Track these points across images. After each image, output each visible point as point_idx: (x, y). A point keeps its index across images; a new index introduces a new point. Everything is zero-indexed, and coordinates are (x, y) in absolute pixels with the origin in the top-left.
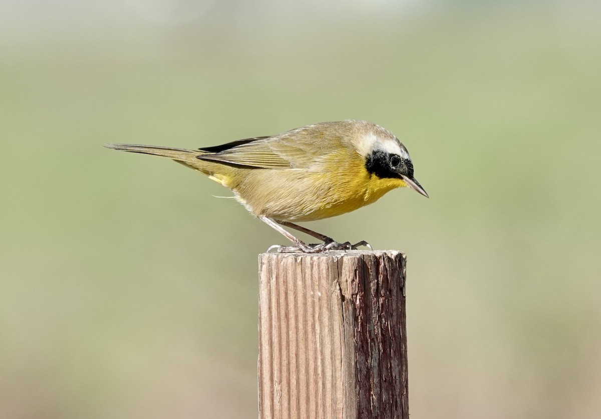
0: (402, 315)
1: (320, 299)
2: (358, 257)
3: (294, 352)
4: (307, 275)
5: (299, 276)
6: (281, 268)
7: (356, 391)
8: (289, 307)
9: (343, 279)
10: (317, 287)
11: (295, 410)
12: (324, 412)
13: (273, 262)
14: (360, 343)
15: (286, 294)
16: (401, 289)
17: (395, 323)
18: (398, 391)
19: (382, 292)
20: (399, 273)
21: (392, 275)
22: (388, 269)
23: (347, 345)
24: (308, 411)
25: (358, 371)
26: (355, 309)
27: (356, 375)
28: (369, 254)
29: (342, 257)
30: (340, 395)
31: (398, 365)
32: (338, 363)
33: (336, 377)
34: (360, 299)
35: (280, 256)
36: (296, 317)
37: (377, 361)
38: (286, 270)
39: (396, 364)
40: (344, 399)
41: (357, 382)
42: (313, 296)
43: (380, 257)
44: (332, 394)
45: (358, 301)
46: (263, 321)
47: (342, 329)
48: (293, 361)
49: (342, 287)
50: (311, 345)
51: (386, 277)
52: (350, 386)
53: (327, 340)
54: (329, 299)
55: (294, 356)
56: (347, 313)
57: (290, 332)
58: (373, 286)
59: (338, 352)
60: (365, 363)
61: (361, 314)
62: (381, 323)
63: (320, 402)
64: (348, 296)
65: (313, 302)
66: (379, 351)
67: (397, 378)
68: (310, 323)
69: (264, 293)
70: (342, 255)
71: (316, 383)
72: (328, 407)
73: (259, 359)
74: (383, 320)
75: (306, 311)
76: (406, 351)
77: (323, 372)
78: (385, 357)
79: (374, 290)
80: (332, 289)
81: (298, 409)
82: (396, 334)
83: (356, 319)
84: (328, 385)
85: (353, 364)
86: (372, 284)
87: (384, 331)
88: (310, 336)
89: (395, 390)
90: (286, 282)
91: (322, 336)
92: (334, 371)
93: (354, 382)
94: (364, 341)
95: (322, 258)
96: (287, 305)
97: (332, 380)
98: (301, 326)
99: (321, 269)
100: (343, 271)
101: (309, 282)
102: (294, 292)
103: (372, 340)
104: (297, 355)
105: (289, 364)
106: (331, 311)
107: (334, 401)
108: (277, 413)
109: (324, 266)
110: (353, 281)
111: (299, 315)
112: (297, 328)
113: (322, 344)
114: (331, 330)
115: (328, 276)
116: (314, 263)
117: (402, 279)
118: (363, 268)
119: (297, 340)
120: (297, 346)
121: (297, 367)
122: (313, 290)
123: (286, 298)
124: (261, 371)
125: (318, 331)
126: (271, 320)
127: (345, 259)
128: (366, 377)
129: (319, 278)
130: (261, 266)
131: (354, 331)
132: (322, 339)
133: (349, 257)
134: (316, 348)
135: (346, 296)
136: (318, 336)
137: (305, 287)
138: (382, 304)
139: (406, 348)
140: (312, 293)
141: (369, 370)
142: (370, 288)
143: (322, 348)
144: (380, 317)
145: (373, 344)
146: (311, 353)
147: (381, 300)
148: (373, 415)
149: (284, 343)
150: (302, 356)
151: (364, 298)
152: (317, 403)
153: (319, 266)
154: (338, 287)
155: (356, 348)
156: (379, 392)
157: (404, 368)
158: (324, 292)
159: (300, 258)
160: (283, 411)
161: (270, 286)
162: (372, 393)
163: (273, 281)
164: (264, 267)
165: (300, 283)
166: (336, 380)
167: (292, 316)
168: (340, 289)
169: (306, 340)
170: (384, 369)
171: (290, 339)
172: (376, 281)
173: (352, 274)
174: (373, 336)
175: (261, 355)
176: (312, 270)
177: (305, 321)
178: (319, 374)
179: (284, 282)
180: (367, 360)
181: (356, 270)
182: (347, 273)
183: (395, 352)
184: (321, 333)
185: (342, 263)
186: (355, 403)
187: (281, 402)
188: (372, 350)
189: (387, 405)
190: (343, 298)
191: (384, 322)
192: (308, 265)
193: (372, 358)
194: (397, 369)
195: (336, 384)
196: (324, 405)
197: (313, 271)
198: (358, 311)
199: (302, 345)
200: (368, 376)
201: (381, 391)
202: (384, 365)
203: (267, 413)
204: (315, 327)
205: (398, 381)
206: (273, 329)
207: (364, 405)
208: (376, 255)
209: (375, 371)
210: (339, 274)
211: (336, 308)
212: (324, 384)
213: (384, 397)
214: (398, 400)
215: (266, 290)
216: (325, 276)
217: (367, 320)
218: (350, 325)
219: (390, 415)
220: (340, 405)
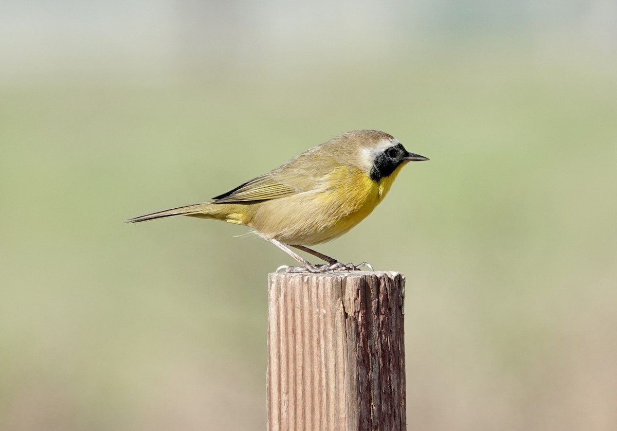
0: (400, 332)
1: (325, 316)
2: (360, 277)
3: (301, 365)
4: (313, 294)
5: (306, 294)
6: (289, 287)
7: (357, 402)
8: (296, 324)
9: (347, 297)
10: (322, 305)
11: (301, 419)
12: (328, 421)
13: (282, 281)
14: (362, 357)
15: (294, 311)
16: (400, 307)
17: (394, 339)
18: (396, 402)
19: (383, 310)
20: (398, 293)
21: (392, 294)
22: (388, 289)
23: (350, 359)
24: (312, 420)
25: (360, 383)
26: (357, 326)
27: (358, 388)
28: (371, 275)
29: (346, 277)
30: (342, 405)
31: (397, 379)
32: (341, 375)
33: (339, 389)
34: (362, 317)
35: (288, 276)
36: (303, 332)
37: (378, 374)
38: (293, 289)
39: (395, 377)
40: (347, 410)
41: (359, 393)
42: (318, 314)
43: (381, 278)
44: (335, 404)
45: (360, 318)
46: (272, 336)
47: (345, 344)
48: (300, 374)
49: (345, 305)
50: (316, 359)
51: (386, 297)
52: (352, 398)
53: (331, 354)
54: (334, 316)
55: (300, 368)
56: (350, 330)
57: (297, 347)
58: (374, 304)
59: (341, 365)
60: (366, 376)
61: (363, 330)
62: (381, 339)
63: (324, 412)
64: (351, 313)
65: (319, 319)
66: (379, 365)
67: (396, 390)
68: (315, 339)
69: (272, 310)
70: (346, 275)
71: (321, 394)
72: (331, 416)
73: (268, 371)
74: (383, 336)
75: (311, 327)
76: (404, 366)
77: (327, 384)
78: (385, 370)
79: (375, 308)
80: (336, 307)
81: (304, 418)
82: (395, 349)
83: (358, 335)
84: (332, 396)
85: (355, 376)
86: (373, 303)
87: (384, 346)
88: (315, 350)
89: (393, 401)
90: (293, 300)
91: (326, 351)
92: (337, 383)
93: (356, 393)
94: (365, 355)
95: (327, 278)
96: (294, 321)
97: (336, 392)
98: (307, 341)
99: (326, 288)
100: (347, 290)
101: (314, 300)
102: (301, 310)
103: (373, 355)
104: (303, 368)
105: (295, 376)
106: (335, 327)
107: (337, 411)
108: (284, 421)
109: (328, 285)
110: (356, 299)
111: (305, 331)
112: (303, 342)
113: (326, 358)
114: (335, 345)
115: (332, 294)
116: (320, 283)
117: (401, 299)
118: (364, 287)
119: (303, 354)
120: (303, 360)
121: (303, 379)
122: (319, 307)
123: (294, 315)
124: (270, 382)
125: (323, 346)
126: (279, 335)
127: (348, 279)
128: (367, 389)
129: (324, 297)
130: (271, 285)
131: (356, 346)
132: (326, 354)
133: (352, 277)
134: (321, 362)
135: (349, 313)
136: (322, 351)
137: (311, 304)
138: (382, 322)
139: (404, 362)
140: (318, 310)
141: (369, 382)
142: (371, 306)
143: (326, 362)
144: (380, 333)
145: (373, 358)
146: (316, 367)
147: (381, 318)
148: (374, 424)
149: (291, 357)
150: (308, 369)
151: (365, 316)
152: (321, 413)
153: (324, 285)
154: (341, 305)
155: (358, 362)
156: (379, 403)
157: (402, 381)
158: (328, 310)
159: (307, 277)
160: (290, 419)
161: (279, 303)
162: (372, 404)
163: (282, 298)
164: (274, 285)
165: (306, 301)
166: (339, 392)
167: (299, 331)
168: (344, 307)
169: (312, 354)
170: (384, 382)
171: (297, 353)
172: (377, 300)
173: (355, 293)
174: (373, 351)
175: (270, 368)
176: (317, 289)
177: (311, 336)
178: (323, 386)
179: (291, 299)
180: (368, 374)
181: (358, 290)
182: (350, 292)
183: (394, 366)
184: (325, 348)
185: (346, 283)
186: (356, 413)
187: (287, 411)
188: (372, 364)
189: (386, 415)
190: (346, 315)
191: (384, 338)
192: (314, 284)
193: (372, 371)
194: (396, 382)
195: (339, 395)
196: (328, 415)
197: (319, 290)
198: (360, 327)
199: (307, 359)
200: (369, 388)
201: (380, 402)
202: (384, 379)
203: (275, 421)
204: (320, 342)
205: (396, 393)
206: (281, 343)
207: (364, 415)
208: (377, 276)
209: (376, 384)
210: (343, 293)
211: (340, 324)
212: (328, 395)
213: (383, 408)
214: (397, 411)
215: (275, 307)
216: (329, 294)
217: (368, 336)
218: (352, 341)
219: (388, 424)
220: (343, 415)
